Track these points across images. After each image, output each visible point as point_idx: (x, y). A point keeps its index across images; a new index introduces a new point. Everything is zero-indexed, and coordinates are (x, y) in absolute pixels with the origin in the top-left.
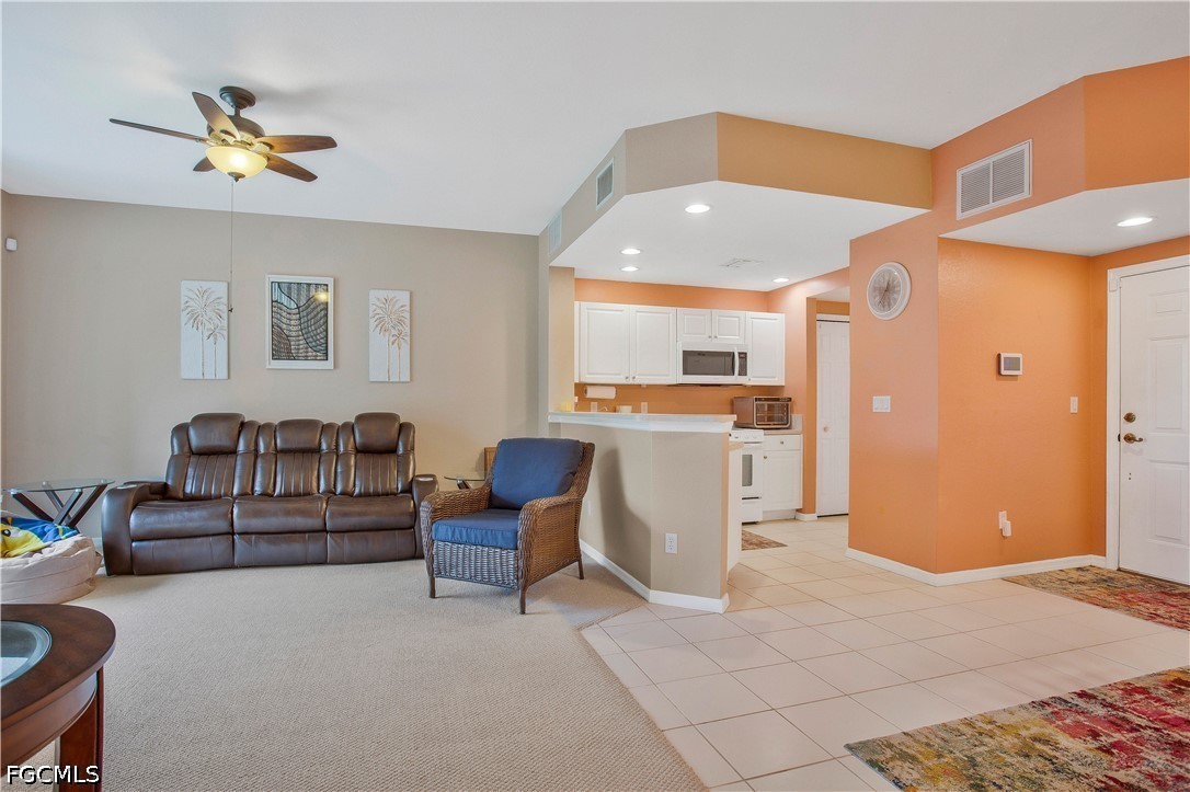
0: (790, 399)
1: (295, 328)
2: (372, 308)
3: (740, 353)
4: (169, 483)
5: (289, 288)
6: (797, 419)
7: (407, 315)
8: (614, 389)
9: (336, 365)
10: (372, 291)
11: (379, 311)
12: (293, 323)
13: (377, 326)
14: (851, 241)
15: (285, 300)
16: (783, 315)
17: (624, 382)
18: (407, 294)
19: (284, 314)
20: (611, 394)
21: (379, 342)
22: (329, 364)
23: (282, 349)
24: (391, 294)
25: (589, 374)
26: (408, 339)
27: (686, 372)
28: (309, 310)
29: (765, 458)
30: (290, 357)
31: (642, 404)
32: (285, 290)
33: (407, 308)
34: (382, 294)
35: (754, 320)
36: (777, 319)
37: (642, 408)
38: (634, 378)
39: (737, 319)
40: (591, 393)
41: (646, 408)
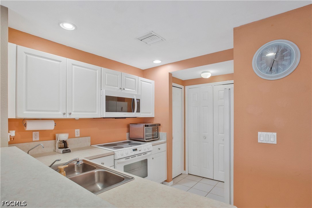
0: (160, 125)
3: (137, 99)
6: (163, 134)
8: (52, 122)
14: (235, 29)
16: (154, 82)
17: (62, 117)
20: (50, 126)
25: (28, 111)
27: (107, 110)
29: (153, 159)
31: (76, 130)
35: (142, 82)
36: (151, 83)
37: (76, 133)
38: (70, 114)
39: (134, 80)
40: (30, 126)
41: (79, 133)
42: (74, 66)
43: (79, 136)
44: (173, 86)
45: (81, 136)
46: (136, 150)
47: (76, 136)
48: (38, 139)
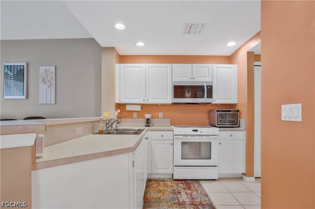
0: (238, 111)
1: (13, 83)
2: (40, 74)
3: (207, 86)
5: (11, 68)
7: (54, 76)
8: (140, 106)
9: (27, 98)
10: (41, 67)
11: (43, 75)
12: (12, 81)
13: (42, 81)
15: (9, 72)
16: (236, 65)
18: (54, 68)
19: (9, 78)
20: (138, 108)
22: (24, 97)
23: (8, 92)
24: (48, 68)
25: (125, 99)
26: (54, 86)
27: (176, 96)
28: (18, 76)
29: (220, 144)
30: (11, 95)
31: (160, 113)
32: (9, 69)
33: (54, 73)
34: (44, 68)
35: (217, 69)
36: (232, 68)
37: (160, 115)
38: (148, 100)
39: (207, 68)
40: (128, 108)
41: (162, 115)
42: (150, 68)
43: (162, 117)
44: (255, 66)
45: (163, 118)
46: (197, 131)
47: (160, 117)
48: (136, 117)
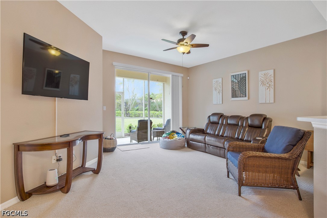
1: (237, 88)
2: (260, 78)
4: (205, 130)
5: (236, 76)
7: (273, 78)
9: (249, 99)
10: (260, 72)
11: (262, 78)
12: (237, 86)
13: (261, 84)
15: (235, 80)
18: (272, 71)
19: (235, 84)
21: (262, 89)
22: (246, 98)
23: (234, 95)
24: (266, 72)
26: (273, 87)
28: (241, 82)
30: (236, 97)
32: (235, 77)
33: (273, 76)
34: (263, 72)
